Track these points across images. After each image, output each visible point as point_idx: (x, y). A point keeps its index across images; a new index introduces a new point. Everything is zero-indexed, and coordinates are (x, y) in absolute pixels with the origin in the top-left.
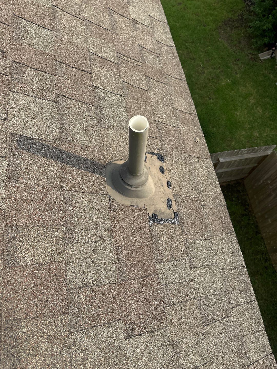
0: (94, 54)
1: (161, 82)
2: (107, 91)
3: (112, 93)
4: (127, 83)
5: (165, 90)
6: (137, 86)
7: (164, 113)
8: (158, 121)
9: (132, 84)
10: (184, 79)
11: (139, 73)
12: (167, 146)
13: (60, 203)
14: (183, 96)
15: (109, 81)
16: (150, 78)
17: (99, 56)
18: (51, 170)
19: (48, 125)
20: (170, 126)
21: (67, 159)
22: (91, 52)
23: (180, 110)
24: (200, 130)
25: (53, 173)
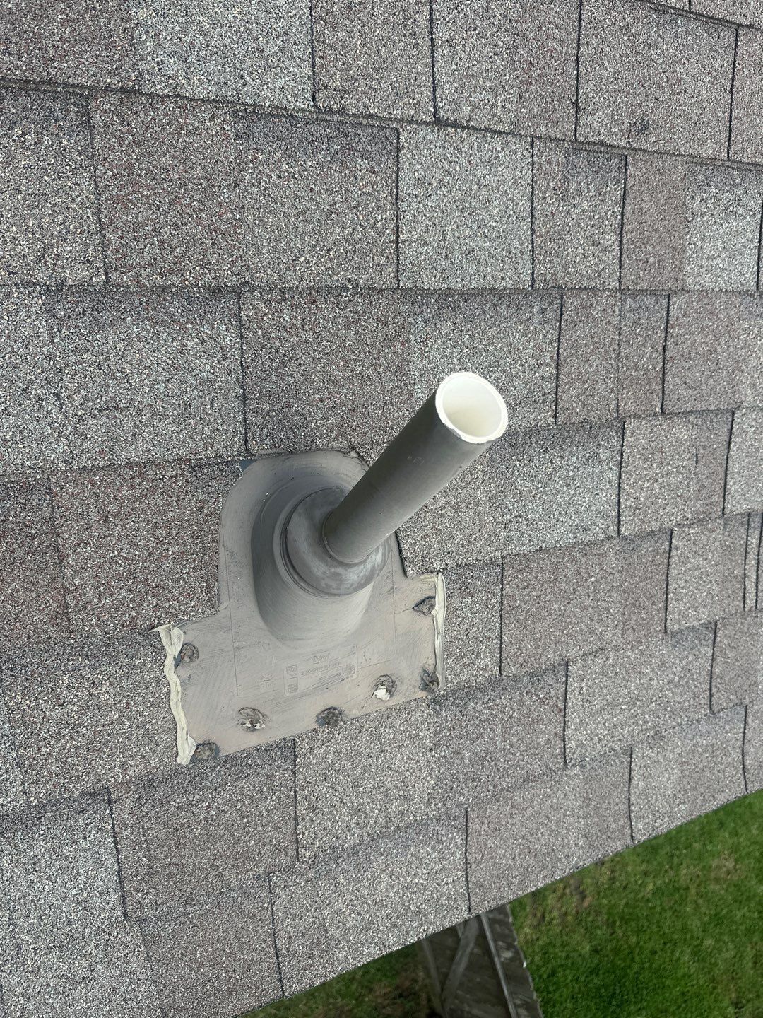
0: (732, 429)
1: (714, 690)
2: (620, 472)
3: (619, 488)
4: (670, 550)
5: (687, 704)
6: (671, 588)
7: (605, 703)
8: (567, 676)
9: (674, 572)
10: (749, 786)
11: (718, 595)
12: (481, 713)
13: (188, 274)
14: (688, 783)
15: (657, 481)
16: (714, 643)
17: (729, 447)
18: (302, 253)
19: (452, 252)
20: (564, 728)
21: (351, 311)
22: (733, 420)
23: (631, 770)
24: (576, 863)
25: (293, 260)
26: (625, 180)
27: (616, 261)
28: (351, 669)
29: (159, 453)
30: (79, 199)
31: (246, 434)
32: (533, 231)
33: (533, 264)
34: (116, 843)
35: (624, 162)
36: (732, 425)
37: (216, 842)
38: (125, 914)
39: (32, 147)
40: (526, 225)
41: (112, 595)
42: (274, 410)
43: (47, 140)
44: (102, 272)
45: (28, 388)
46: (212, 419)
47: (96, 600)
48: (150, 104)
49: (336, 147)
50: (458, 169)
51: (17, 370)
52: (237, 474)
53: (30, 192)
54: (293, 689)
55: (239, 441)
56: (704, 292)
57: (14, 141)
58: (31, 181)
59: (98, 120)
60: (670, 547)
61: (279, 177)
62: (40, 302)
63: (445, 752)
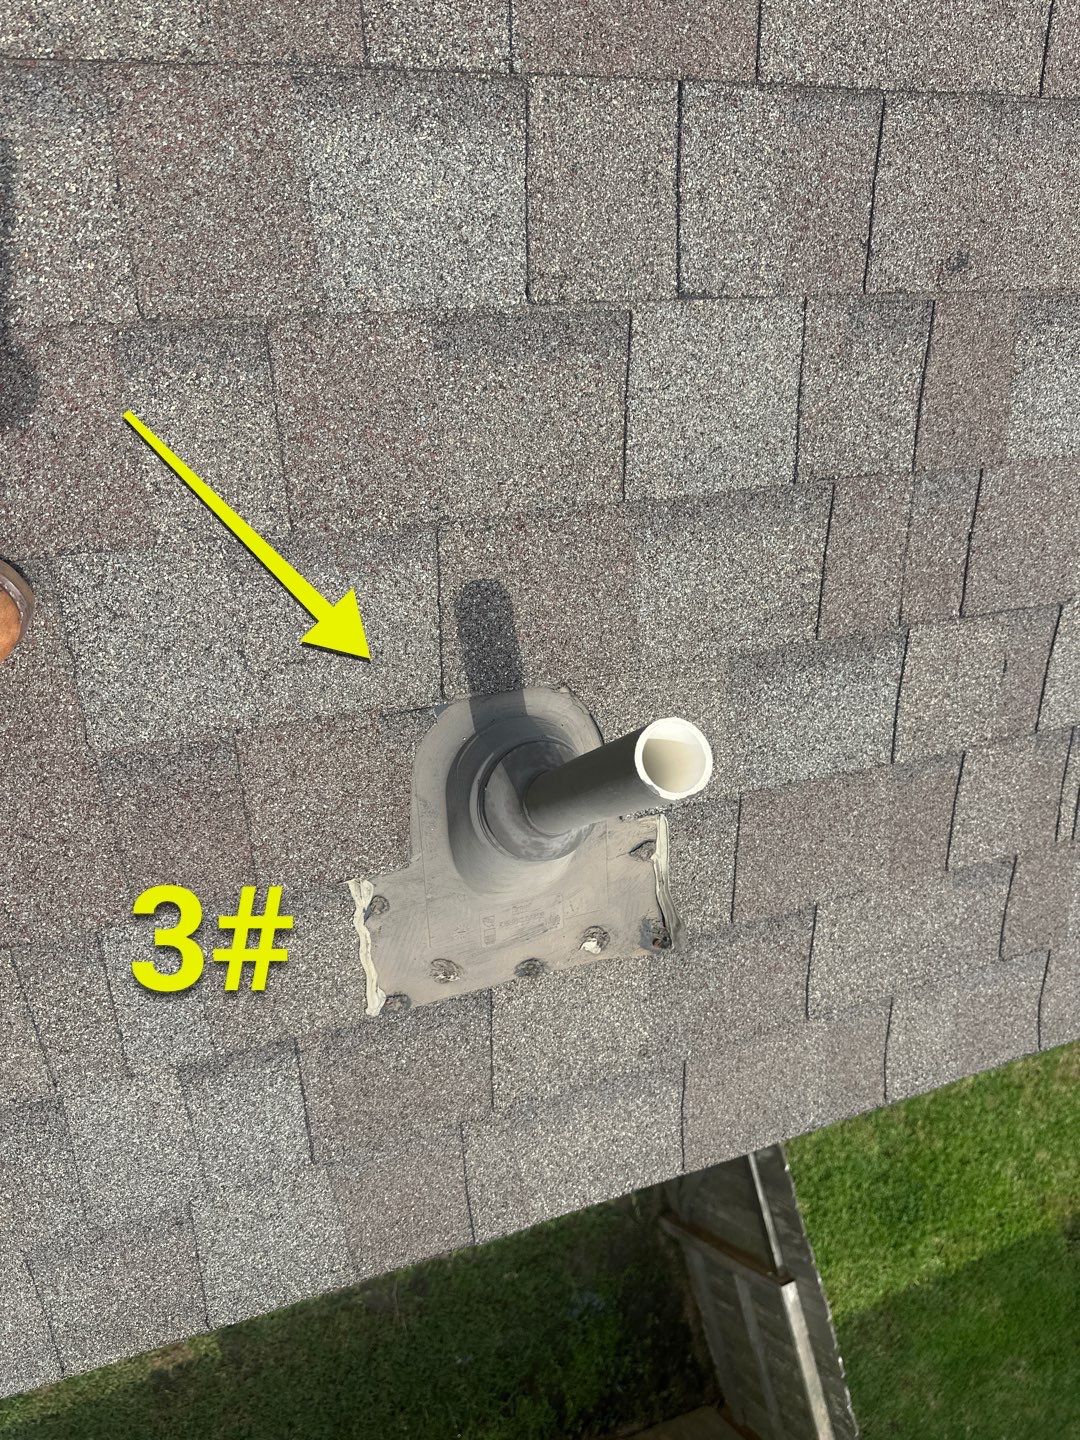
0: (1057, 626)
1: (1007, 933)
2: (900, 688)
3: (897, 707)
4: (960, 776)
5: (969, 949)
6: (958, 819)
7: (861, 949)
8: (815, 921)
9: (963, 800)
10: (1044, 1043)
11: (1020, 826)
12: (708, 961)
13: (381, 513)
14: (964, 1037)
15: (949, 696)
16: (1012, 880)
17: (1051, 649)
18: (510, 474)
19: (692, 452)
20: (808, 977)
21: (566, 533)
22: (1060, 616)
23: (890, 1022)
24: (814, 1122)
25: (500, 484)
26: (931, 332)
27: (911, 436)
28: (555, 920)
29: (349, 705)
30: (259, 440)
31: (442, 678)
32: (800, 413)
33: (797, 453)
34: (303, 1091)
35: (930, 310)
36: (1058, 623)
37: (405, 1091)
38: (311, 1157)
39: (208, 390)
40: (790, 407)
41: (300, 850)
42: (473, 650)
43: (224, 379)
44: (286, 519)
45: (210, 647)
46: (405, 665)
47: (283, 856)
48: (337, 324)
49: (553, 344)
50: (705, 349)
51: (199, 630)
52: (431, 721)
53: (207, 438)
54: (490, 940)
55: (434, 688)
56: (1031, 463)
57: (188, 385)
58: (208, 426)
59: (278, 352)
60: (961, 772)
61: (485, 389)
62: (221, 556)
63: (662, 1002)
